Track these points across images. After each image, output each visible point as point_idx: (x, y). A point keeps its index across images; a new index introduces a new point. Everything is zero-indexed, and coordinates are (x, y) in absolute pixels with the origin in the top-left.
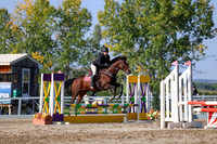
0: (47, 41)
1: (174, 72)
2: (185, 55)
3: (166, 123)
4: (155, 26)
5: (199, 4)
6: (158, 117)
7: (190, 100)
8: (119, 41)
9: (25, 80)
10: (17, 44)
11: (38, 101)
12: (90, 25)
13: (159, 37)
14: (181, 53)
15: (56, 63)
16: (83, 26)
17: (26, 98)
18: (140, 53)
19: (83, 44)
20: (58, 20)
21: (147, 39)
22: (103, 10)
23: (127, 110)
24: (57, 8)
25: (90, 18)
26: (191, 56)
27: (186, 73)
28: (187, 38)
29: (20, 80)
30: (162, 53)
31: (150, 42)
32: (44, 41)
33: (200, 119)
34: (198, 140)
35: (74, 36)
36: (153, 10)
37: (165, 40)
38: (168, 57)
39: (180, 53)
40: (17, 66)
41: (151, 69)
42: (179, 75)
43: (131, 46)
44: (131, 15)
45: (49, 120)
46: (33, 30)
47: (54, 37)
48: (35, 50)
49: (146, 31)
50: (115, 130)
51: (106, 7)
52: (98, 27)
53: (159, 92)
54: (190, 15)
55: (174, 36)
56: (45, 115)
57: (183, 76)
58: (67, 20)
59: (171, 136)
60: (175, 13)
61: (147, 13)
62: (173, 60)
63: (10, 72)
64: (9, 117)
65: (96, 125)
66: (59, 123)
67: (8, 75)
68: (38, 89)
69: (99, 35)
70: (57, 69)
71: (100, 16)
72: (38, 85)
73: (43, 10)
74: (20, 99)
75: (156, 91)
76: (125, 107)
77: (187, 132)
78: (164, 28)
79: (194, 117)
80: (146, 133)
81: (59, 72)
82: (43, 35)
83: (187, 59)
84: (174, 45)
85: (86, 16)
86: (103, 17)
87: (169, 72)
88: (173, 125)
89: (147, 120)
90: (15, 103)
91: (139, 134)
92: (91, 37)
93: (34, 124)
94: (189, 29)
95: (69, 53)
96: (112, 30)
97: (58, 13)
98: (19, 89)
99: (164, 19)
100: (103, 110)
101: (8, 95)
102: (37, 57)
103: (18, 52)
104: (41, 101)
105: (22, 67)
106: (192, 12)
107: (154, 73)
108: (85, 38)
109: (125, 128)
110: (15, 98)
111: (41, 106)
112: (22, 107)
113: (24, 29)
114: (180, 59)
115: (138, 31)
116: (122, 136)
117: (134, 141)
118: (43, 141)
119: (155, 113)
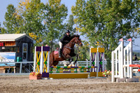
0: (39, 25)
1: (121, 45)
2: (128, 34)
3: (115, 79)
4: (109, 16)
5: (137, 2)
6: (110, 75)
7: (131, 64)
8: (85, 25)
9: (25, 51)
10: (20, 27)
11: (32, 64)
12: (67, 15)
13: (110, 23)
14: (126, 33)
15: (44, 40)
16: (62, 16)
17: (25, 62)
18: (98, 33)
19: (62, 27)
20: (46, 12)
21: (103, 24)
22: (75, 5)
23: (90, 70)
24: (45, 4)
25: (67, 10)
26: (131, 35)
27: (129, 46)
28: (129, 23)
29: (21, 51)
30: (113, 33)
31: (105, 26)
32: (37, 25)
33: (137, 76)
34: (136, 90)
35: (56, 22)
36: (107, 6)
37: (115, 25)
38: (117, 36)
39: (124, 34)
40: (19, 41)
41: (106, 43)
42: (124, 47)
43: (93, 29)
44: (93, 8)
45: (40, 77)
46: (30, 18)
47: (43, 23)
48: (31, 31)
49: (103, 19)
50: (82, 83)
51: (77, 3)
52: (72, 16)
53: (111, 59)
54: (132, 9)
55: (121, 22)
56: (37, 73)
57: (127, 48)
58: (52, 12)
59: (118, 87)
60: (121, 7)
61: (103, 7)
62: (120, 38)
63: (15, 45)
64: (14, 74)
65: (70, 80)
66: (46, 79)
67: (13, 47)
68: (33, 56)
69: (72, 21)
70: (45, 44)
71: (73, 9)
72: (33, 54)
73: (36, 5)
74: (21, 63)
75: (109, 58)
76: (88, 68)
77: (129, 85)
78: (114, 17)
79: (134, 75)
80: (102, 85)
81: (47, 46)
82: (36, 21)
83: (129, 37)
84: (121, 28)
85: (64, 9)
86: (75, 10)
87: (118, 45)
88: (120, 80)
89: (103, 76)
90: (18, 66)
91: (98, 86)
92: (67, 23)
93: (30, 79)
94: (131, 18)
95: (52, 33)
96: (80, 18)
97: (46, 7)
98: (21, 57)
99: (114, 11)
100: (75, 70)
101: (13, 60)
102: (32, 35)
103: (20, 33)
104: (34, 64)
105: (23, 42)
106: (133, 7)
107: (108, 46)
108: (63, 24)
109: (89, 82)
110: (18, 62)
111: (34, 68)
112: (23, 68)
113: (24, 18)
114: (125, 37)
115: (97, 19)
116: (87, 87)
117: (94, 90)
118: (36, 90)
119: (108, 72)
